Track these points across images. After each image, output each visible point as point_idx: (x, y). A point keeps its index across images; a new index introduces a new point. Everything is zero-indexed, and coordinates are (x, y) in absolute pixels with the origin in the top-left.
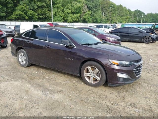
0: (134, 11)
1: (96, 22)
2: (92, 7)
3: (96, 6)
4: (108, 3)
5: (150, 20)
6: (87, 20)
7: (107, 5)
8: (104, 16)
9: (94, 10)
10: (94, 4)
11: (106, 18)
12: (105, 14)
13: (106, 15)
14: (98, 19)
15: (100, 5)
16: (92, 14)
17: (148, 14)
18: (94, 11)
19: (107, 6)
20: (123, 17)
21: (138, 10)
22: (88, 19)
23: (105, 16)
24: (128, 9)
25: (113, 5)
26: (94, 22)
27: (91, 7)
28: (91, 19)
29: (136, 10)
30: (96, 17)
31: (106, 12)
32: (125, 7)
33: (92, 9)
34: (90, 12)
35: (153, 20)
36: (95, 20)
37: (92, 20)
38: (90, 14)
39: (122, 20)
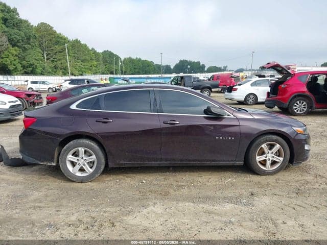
0: (102, 53)
1: (33, 73)
2: (18, 41)
3: (29, 39)
4: (52, 34)
5: (131, 70)
6: (11, 68)
7: (50, 37)
8: (46, 60)
9: (24, 47)
10: (23, 34)
11: (52, 65)
12: (47, 56)
13: (51, 59)
14: (36, 66)
15: (35, 38)
16: (20, 56)
17: (125, 59)
18: (25, 50)
19: (51, 40)
20: (84, 63)
21: (108, 51)
22: (14, 65)
23: (48, 61)
24: (90, 48)
25: (61, 38)
26: (26, 73)
27: (16, 41)
28: (19, 66)
29: (105, 51)
30: (31, 62)
31: (49, 52)
32: (85, 45)
33: (19, 44)
34: (15, 50)
35: (135, 69)
36: (30, 69)
37: (22, 69)
38: (16, 55)
39: (85, 68)
